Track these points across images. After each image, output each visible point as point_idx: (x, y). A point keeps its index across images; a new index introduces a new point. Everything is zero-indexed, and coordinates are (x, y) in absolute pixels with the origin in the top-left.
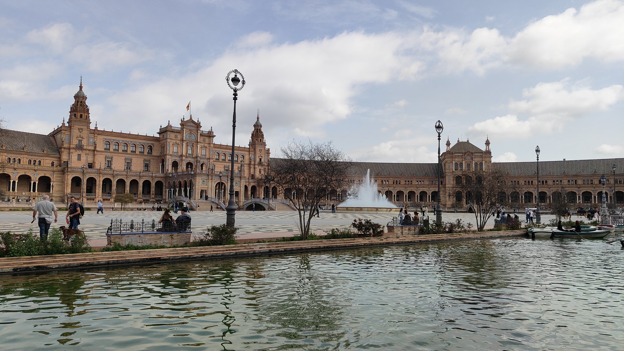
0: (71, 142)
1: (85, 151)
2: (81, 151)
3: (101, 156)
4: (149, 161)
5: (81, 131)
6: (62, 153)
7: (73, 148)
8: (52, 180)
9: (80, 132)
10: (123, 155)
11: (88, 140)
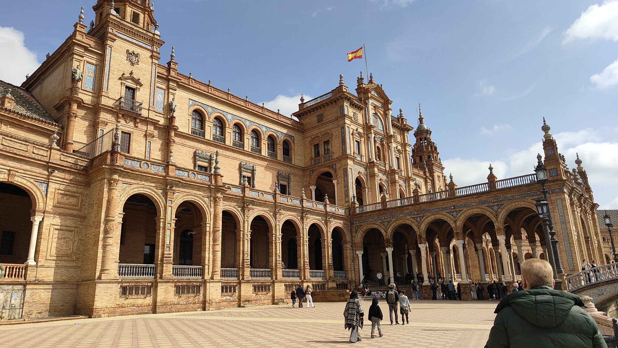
0: (105, 89)
1: (142, 127)
2: (131, 124)
3: (185, 149)
4: (288, 179)
5: (134, 59)
6: (73, 119)
7: (109, 110)
8: (40, 205)
9: (133, 64)
10: (236, 155)
11: (152, 95)
